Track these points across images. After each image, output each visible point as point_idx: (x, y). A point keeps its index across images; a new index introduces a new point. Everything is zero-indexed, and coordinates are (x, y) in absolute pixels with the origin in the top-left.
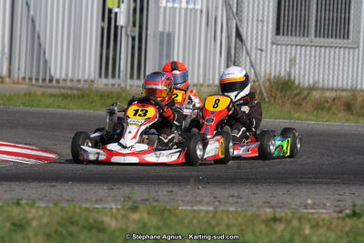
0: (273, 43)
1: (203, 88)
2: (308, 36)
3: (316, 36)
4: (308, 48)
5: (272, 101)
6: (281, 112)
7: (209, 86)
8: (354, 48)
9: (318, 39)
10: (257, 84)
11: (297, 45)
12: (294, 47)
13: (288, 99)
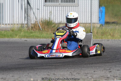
0: (44, 6)
1: (15, 25)
2: (58, 2)
3: (61, 2)
4: (59, 7)
5: (43, 30)
6: (47, 34)
7: (17, 24)
8: (77, 6)
9: (62, 3)
10: (37, 23)
11: (54, 6)
12: (53, 7)
13: (50, 29)
